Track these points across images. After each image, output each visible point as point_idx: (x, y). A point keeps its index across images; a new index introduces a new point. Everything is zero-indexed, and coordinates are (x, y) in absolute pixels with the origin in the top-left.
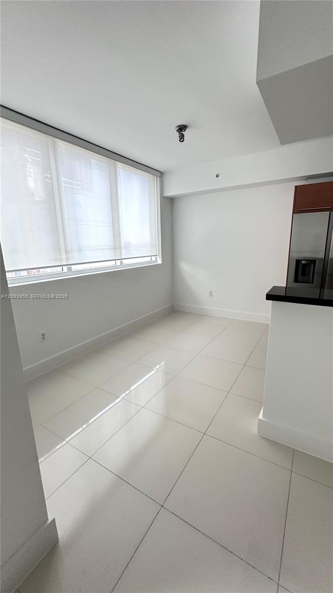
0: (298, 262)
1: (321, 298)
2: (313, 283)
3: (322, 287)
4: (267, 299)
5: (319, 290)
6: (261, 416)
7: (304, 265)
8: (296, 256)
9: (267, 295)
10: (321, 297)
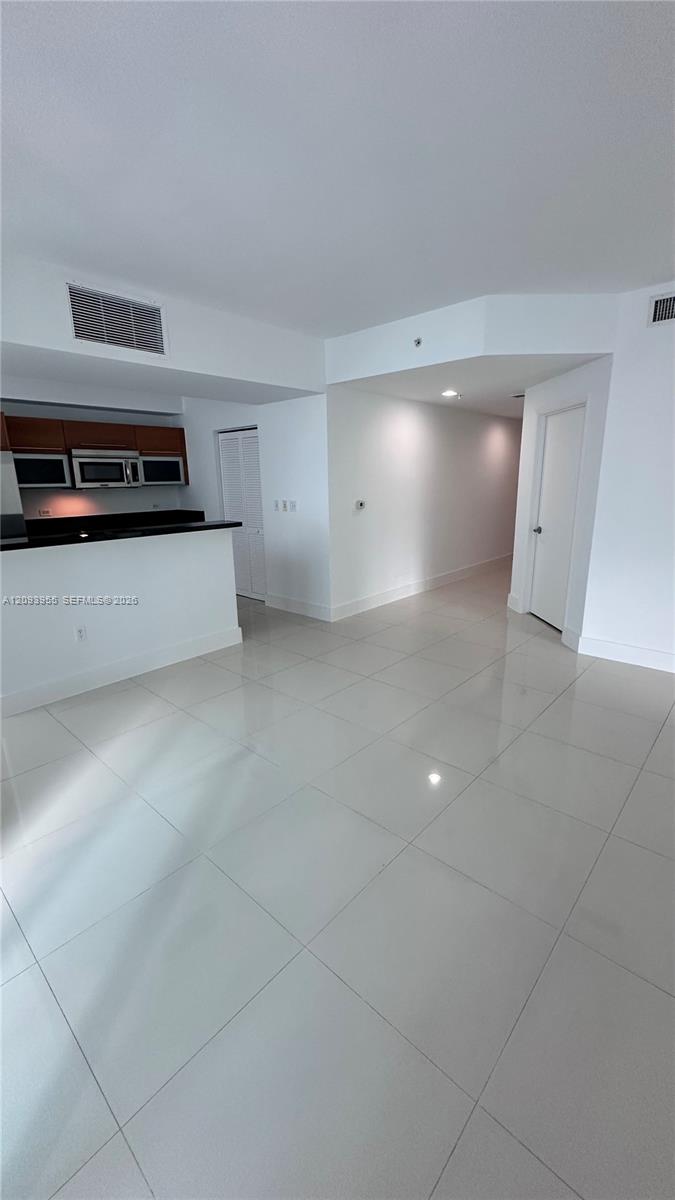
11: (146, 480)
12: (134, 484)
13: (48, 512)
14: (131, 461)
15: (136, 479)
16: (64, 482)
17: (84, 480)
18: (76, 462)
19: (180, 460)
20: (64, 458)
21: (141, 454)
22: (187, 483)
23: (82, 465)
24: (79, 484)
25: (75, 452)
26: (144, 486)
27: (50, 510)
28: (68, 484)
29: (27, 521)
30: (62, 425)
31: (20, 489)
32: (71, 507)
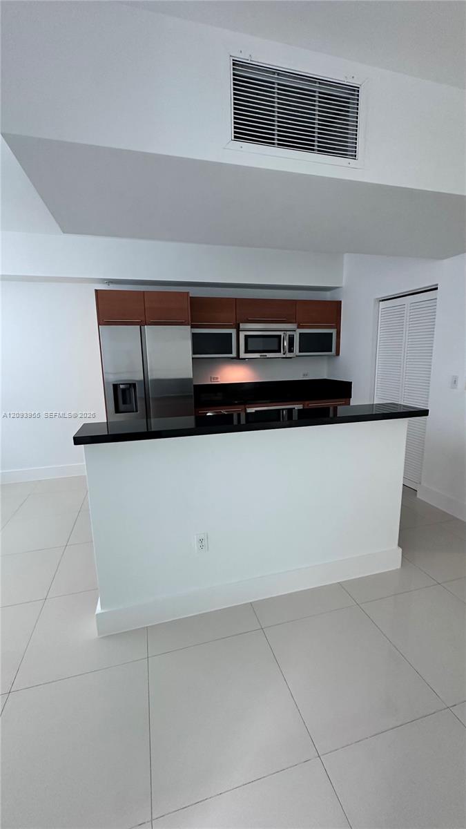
0: (115, 387)
1: (150, 430)
2: (137, 411)
3: (148, 416)
4: (76, 443)
5: (145, 420)
6: (99, 609)
7: (123, 390)
8: (113, 379)
9: (74, 438)
10: (149, 427)
11: (300, 352)
12: (288, 355)
13: (217, 378)
14: (289, 333)
15: (291, 350)
16: (231, 353)
17: (247, 351)
18: (242, 335)
19: (334, 331)
20: (233, 332)
21: (299, 327)
22: (338, 353)
23: (246, 337)
24: (242, 355)
25: (242, 326)
26: (297, 356)
27: (219, 376)
28: (234, 355)
29: (195, 386)
30: (237, 302)
31: (193, 358)
32: (235, 374)
